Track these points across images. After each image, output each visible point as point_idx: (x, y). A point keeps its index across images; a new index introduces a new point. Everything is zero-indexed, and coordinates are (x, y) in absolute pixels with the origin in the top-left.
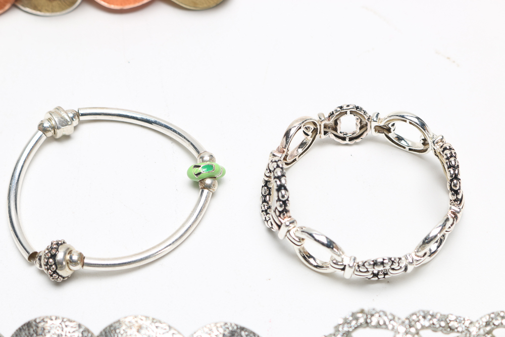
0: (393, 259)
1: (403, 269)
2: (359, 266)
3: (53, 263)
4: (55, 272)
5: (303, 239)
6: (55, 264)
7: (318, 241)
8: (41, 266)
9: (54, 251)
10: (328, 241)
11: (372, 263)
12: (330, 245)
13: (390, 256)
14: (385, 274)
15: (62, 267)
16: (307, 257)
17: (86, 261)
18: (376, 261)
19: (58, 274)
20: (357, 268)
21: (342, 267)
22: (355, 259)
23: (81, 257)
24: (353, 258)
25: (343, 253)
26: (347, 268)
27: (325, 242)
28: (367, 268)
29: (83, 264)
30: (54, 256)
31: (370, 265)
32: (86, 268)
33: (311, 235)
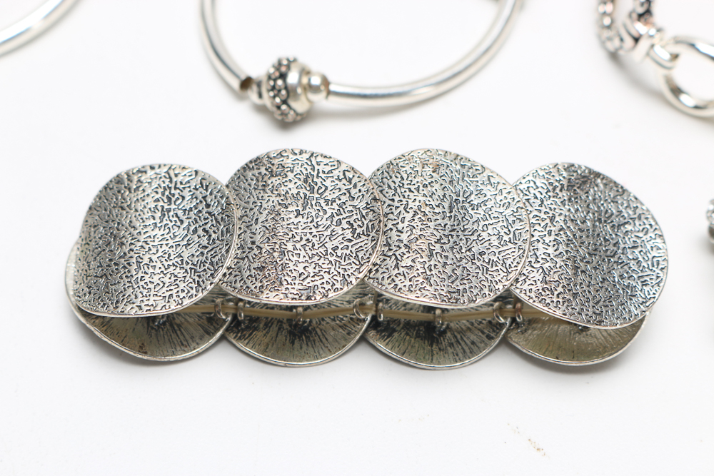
3: (283, 87)
4: (284, 102)
5: (677, 57)
6: (286, 88)
8: (260, 96)
9: (283, 69)
15: (296, 96)
17: (332, 88)
19: (289, 106)
23: (326, 82)
29: (329, 93)
30: (283, 76)
32: (332, 98)
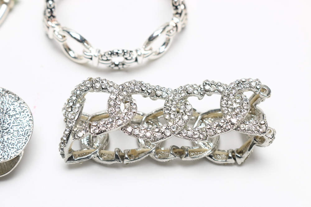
0: (125, 51)
1: (134, 60)
2: (102, 56)
5: (64, 37)
7: (75, 38)
10: (81, 38)
11: (110, 53)
12: (82, 41)
13: (123, 49)
14: (123, 64)
16: (68, 49)
18: (113, 51)
20: (100, 57)
21: (90, 57)
22: (99, 51)
24: (98, 51)
25: (91, 46)
26: (94, 58)
27: (79, 38)
28: (107, 57)
31: (109, 54)
33: (69, 33)
